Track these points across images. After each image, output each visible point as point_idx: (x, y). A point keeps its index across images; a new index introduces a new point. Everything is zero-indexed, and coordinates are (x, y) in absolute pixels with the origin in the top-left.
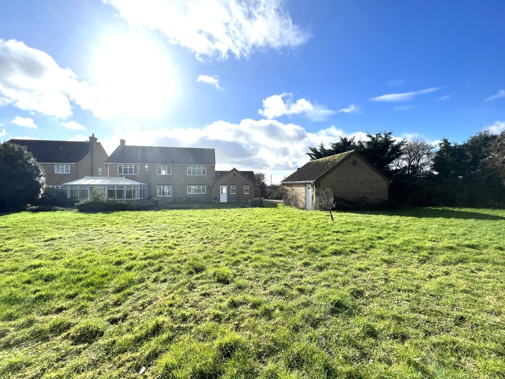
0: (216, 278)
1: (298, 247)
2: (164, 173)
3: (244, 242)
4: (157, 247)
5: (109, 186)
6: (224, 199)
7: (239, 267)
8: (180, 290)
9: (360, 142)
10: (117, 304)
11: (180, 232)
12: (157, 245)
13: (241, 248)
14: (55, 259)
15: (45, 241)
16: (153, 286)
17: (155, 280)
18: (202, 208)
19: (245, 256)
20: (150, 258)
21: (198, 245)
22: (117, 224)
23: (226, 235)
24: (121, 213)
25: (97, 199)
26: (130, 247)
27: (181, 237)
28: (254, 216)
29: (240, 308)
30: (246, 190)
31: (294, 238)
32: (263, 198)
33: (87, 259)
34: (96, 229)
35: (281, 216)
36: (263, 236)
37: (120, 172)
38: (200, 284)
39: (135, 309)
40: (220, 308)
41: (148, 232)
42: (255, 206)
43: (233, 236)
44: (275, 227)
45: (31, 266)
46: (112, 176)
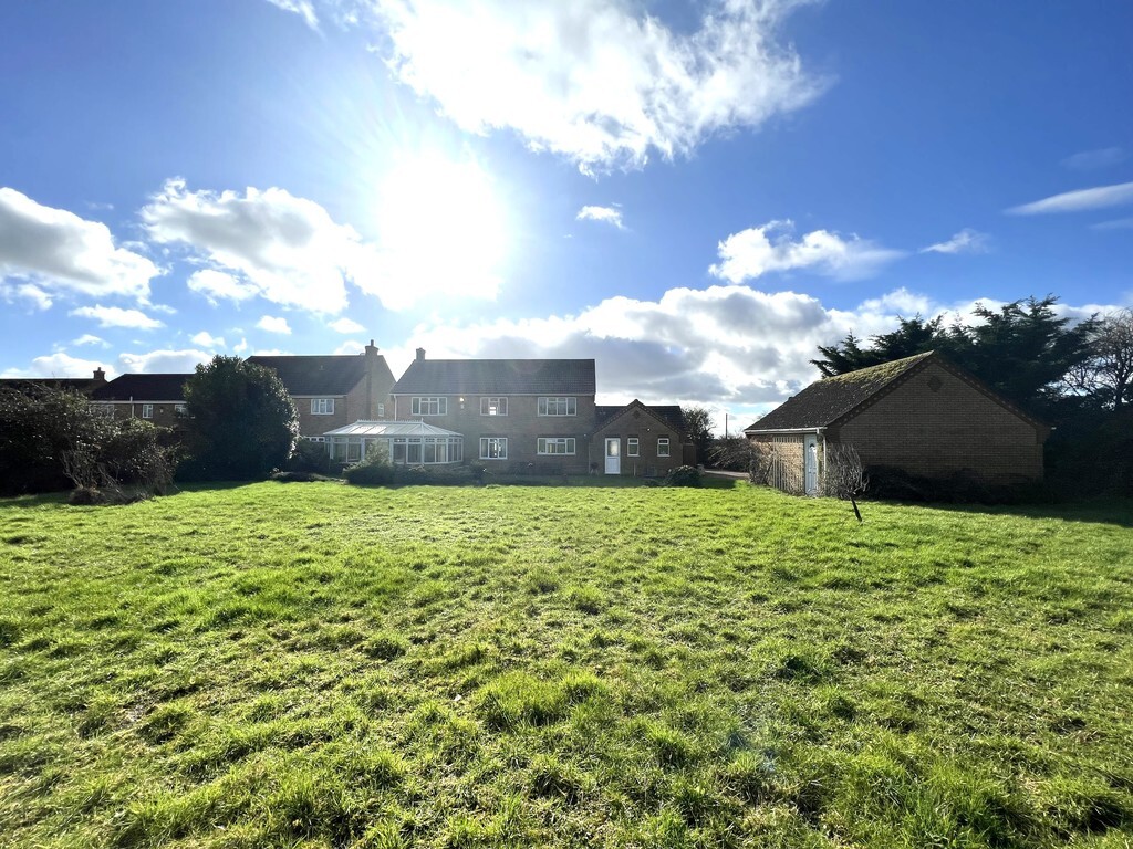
0: (576, 603)
1: (753, 567)
2: (493, 412)
3: (640, 551)
4: (478, 549)
5: (396, 438)
6: (612, 466)
7: (621, 592)
8: (513, 613)
9: (956, 329)
10: (420, 621)
11: (520, 526)
12: (479, 546)
13: (631, 560)
14: (327, 553)
15: (310, 528)
16: (472, 604)
17: (475, 597)
18: (566, 483)
19: (636, 574)
20: (467, 563)
21: (552, 550)
22: (411, 507)
23: (606, 537)
24: (416, 488)
25: (376, 462)
26: (434, 545)
27: (521, 535)
28: (671, 505)
29: (610, 648)
30: (664, 449)
31: (749, 551)
32: (701, 466)
33: (372, 556)
34: (379, 513)
35: (735, 506)
36: (684, 542)
37: (416, 411)
38: (547, 610)
39: (445, 630)
40: (576, 644)
41: (464, 523)
42: (681, 483)
43: (620, 539)
44: (713, 528)
45: (299, 561)
46: (404, 419)
